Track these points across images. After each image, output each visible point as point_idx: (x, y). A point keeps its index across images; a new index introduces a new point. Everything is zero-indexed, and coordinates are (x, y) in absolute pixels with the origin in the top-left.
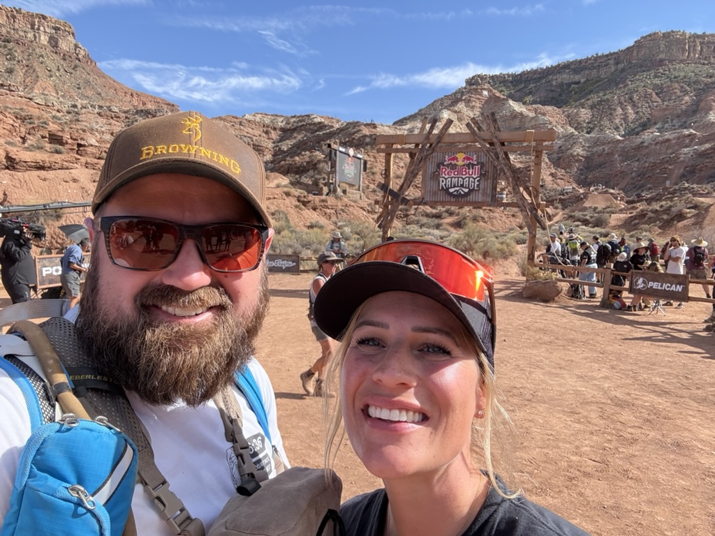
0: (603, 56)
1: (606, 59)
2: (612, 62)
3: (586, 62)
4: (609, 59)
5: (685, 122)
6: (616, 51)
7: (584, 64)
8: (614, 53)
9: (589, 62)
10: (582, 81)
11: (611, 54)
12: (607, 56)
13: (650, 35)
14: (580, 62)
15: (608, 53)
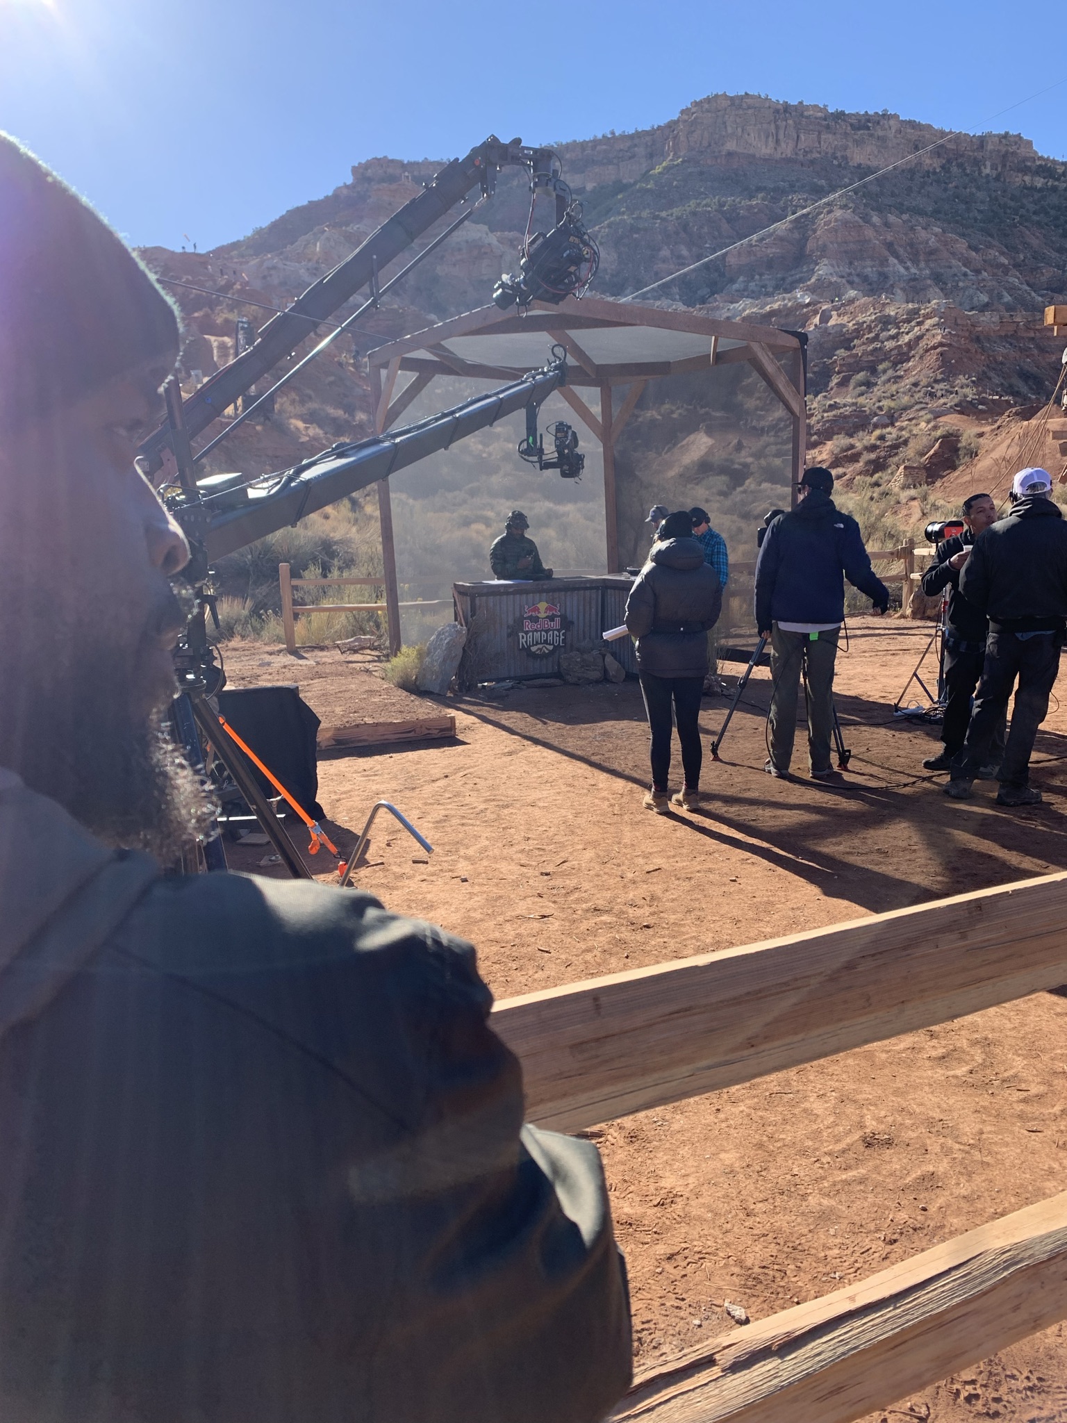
0: (623, 137)
1: (628, 144)
2: (641, 151)
3: (594, 147)
4: (636, 146)
5: (783, 279)
6: (648, 128)
7: (588, 152)
8: (646, 133)
9: (598, 148)
10: (590, 186)
11: (638, 135)
12: (631, 137)
13: (708, 100)
14: (583, 145)
15: (632, 131)
